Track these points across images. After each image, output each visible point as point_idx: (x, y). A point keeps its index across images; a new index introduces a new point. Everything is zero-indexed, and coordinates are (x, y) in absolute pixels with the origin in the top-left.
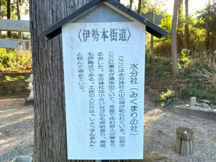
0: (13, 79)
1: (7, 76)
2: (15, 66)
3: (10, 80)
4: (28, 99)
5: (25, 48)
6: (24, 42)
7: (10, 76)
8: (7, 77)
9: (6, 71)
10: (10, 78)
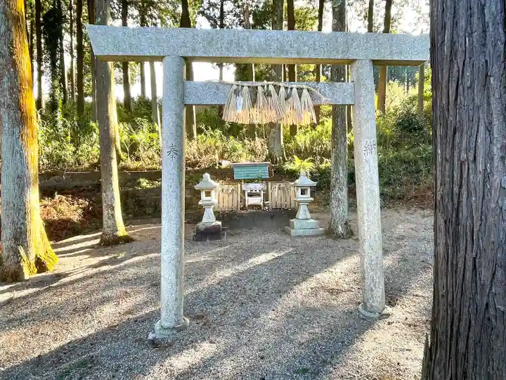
0: (153, 184)
1: (142, 178)
2: (150, 159)
3: (149, 186)
4: (201, 225)
5: (248, 103)
6: (246, 88)
7: (146, 178)
8: (141, 180)
9: (136, 169)
10: (147, 181)
